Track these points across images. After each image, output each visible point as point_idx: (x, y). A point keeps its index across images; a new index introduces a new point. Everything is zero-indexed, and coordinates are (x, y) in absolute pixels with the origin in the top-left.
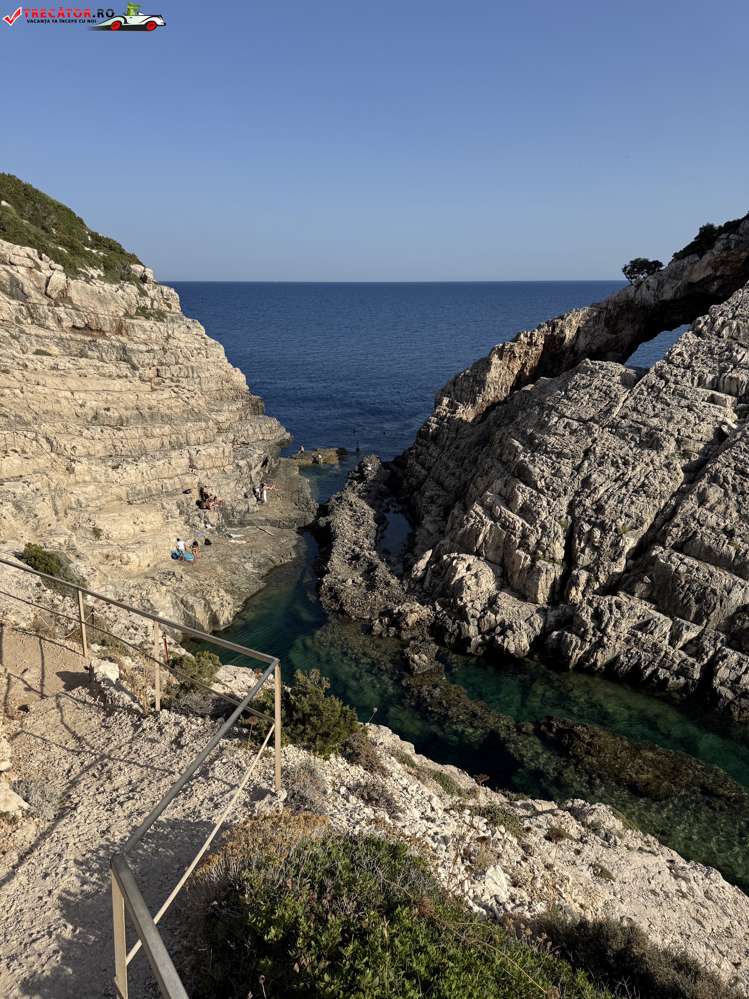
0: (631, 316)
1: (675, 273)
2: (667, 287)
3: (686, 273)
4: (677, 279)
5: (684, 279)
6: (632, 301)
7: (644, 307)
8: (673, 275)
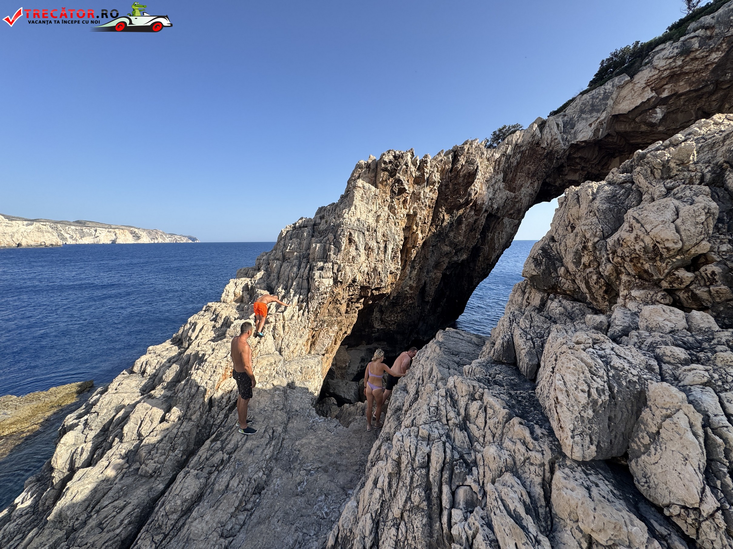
0: (533, 168)
1: (593, 105)
2: (580, 126)
3: (610, 102)
4: (598, 111)
5: (609, 109)
6: (538, 144)
7: (550, 155)
8: (589, 108)
